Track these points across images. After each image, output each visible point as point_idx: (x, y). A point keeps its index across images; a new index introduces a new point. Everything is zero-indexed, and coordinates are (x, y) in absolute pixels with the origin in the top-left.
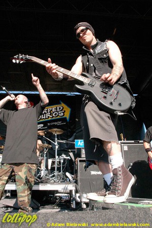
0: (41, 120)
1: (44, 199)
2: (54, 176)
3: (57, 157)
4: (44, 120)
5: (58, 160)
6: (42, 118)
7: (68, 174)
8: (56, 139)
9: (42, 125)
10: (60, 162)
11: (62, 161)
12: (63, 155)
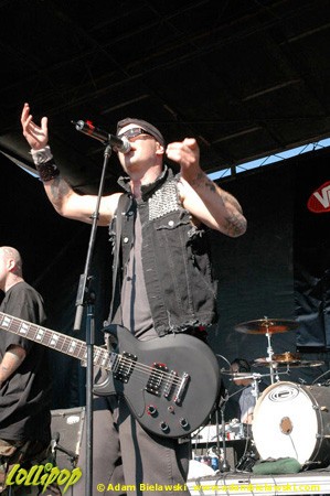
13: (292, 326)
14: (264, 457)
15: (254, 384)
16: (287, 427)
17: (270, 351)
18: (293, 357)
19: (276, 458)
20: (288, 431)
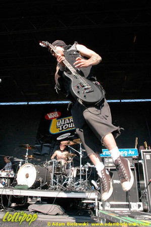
0: (68, 129)
1: (71, 205)
2: (79, 184)
3: (81, 166)
4: (71, 129)
5: (83, 168)
6: (69, 127)
7: (93, 182)
8: (81, 148)
9: (70, 134)
10: (85, 170)
11: (87, 170)
12: (88, 164)
13: (33, 148)
14: (19, 184)
15: (20, 163)
16: (27, 176)
17: (27, 154)
18: (33, 156)
19: (22, 184)
20: (27, 177)
